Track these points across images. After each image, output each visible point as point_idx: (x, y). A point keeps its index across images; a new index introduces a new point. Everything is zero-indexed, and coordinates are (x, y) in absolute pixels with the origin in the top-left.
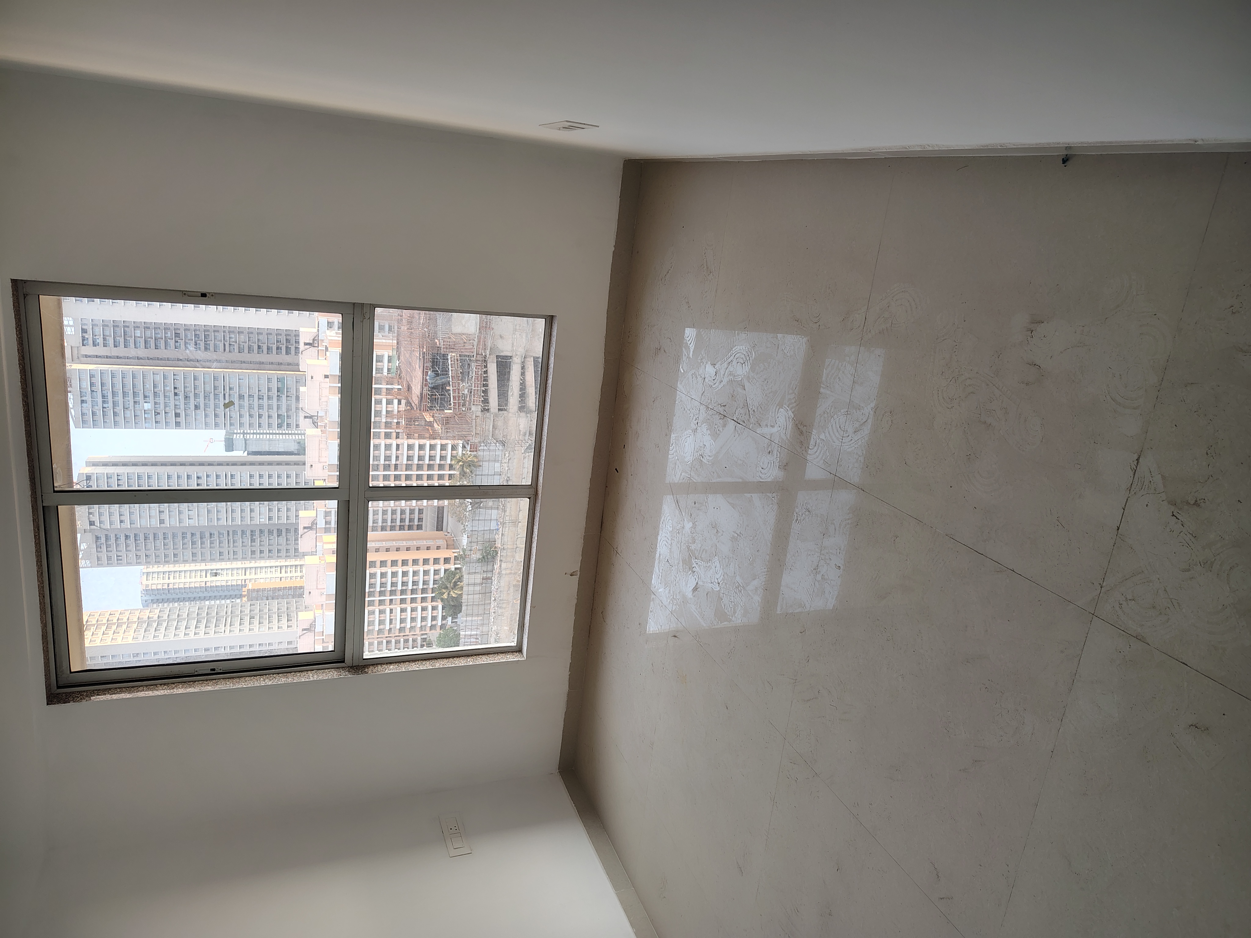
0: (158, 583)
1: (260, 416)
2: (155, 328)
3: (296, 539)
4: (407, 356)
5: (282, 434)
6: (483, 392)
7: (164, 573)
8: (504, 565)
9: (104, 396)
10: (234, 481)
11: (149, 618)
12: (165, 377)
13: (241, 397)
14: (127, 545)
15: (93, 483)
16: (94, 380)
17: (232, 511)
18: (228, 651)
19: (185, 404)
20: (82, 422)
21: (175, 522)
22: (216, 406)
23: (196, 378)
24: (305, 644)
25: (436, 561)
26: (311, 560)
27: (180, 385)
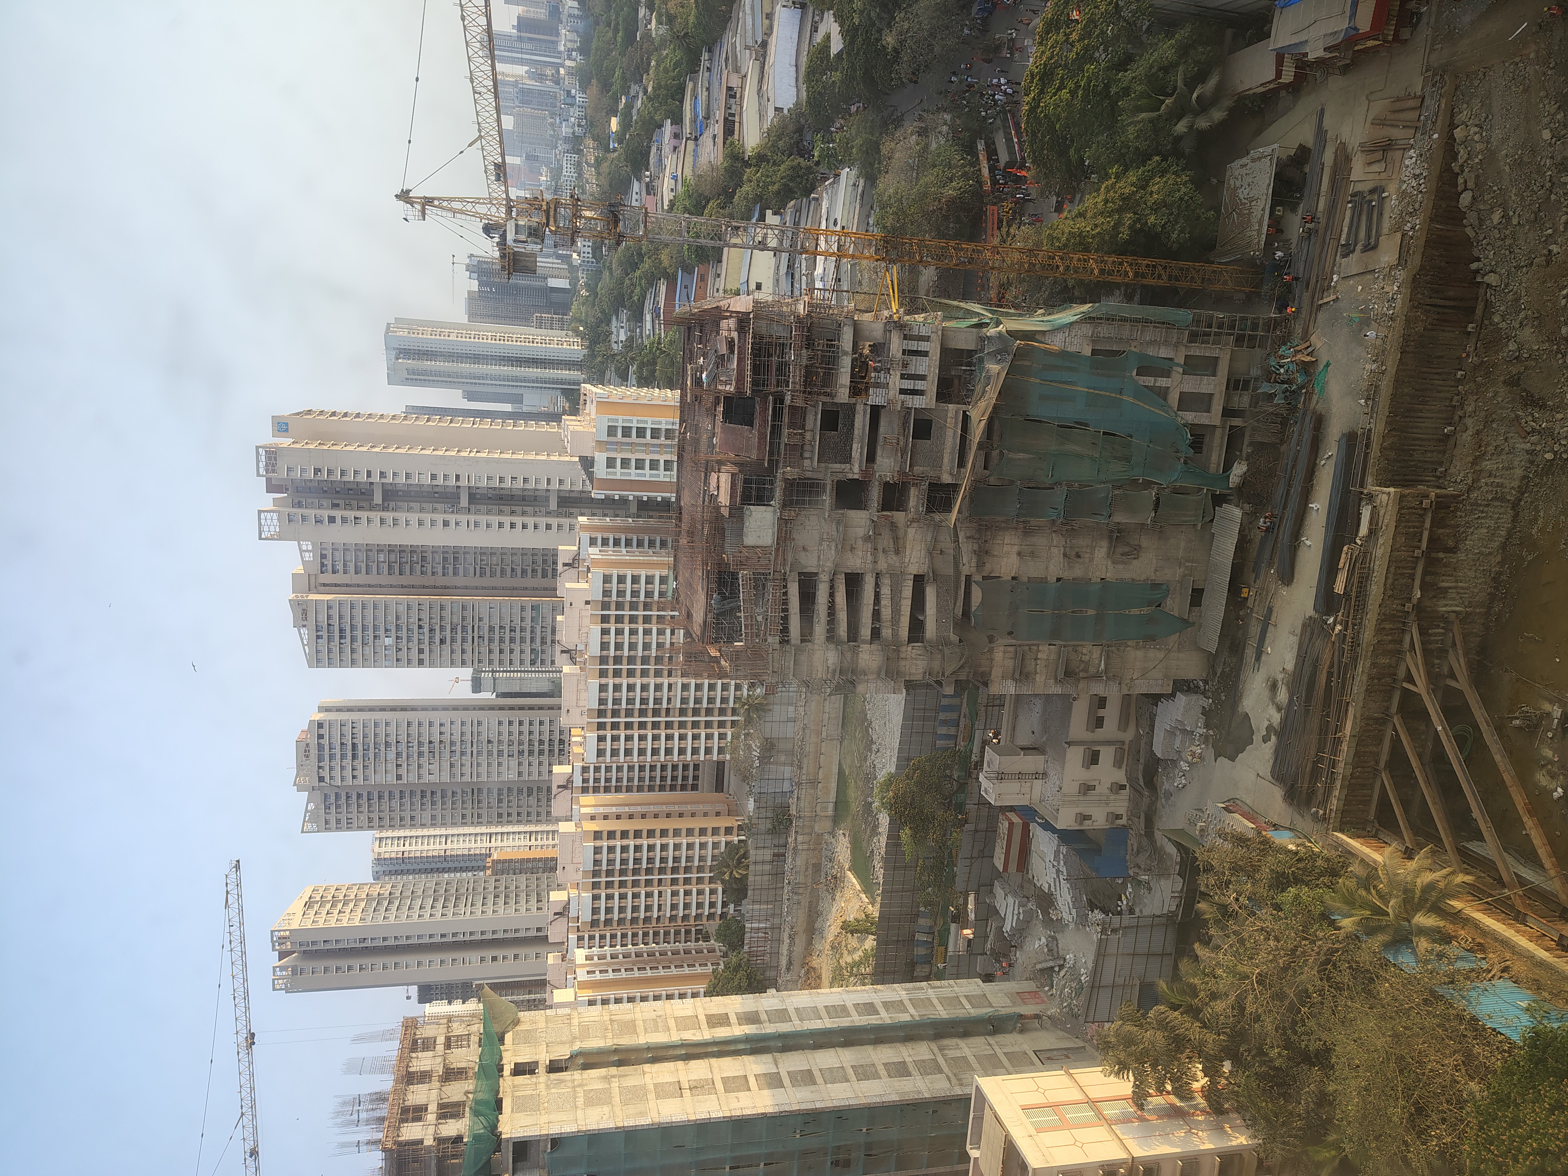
0: (391, 850)
1: (511, 651)
2: (400, 552)
3: (549, 800)
4: (687, 575)
5: (535, 672)
6: (782, 618)
7: (399, 838)
8: (800, 838)
9: (341, 631)
10: (481, 729)
11: (379, 894)
12: (409, 608)
13: (491, 629)
14: (359, 806)
15: (325, 731)
16: (331, 612)
17: (478, 765)
18: (468, 938)
19: (430, 638)
20: (317, 660)
21: (413, 778)
22: (464, 640)
23: (442, 608)
24: (555, 933)
25: (715, 831)
26: (565, 827)
27: (425, 616)
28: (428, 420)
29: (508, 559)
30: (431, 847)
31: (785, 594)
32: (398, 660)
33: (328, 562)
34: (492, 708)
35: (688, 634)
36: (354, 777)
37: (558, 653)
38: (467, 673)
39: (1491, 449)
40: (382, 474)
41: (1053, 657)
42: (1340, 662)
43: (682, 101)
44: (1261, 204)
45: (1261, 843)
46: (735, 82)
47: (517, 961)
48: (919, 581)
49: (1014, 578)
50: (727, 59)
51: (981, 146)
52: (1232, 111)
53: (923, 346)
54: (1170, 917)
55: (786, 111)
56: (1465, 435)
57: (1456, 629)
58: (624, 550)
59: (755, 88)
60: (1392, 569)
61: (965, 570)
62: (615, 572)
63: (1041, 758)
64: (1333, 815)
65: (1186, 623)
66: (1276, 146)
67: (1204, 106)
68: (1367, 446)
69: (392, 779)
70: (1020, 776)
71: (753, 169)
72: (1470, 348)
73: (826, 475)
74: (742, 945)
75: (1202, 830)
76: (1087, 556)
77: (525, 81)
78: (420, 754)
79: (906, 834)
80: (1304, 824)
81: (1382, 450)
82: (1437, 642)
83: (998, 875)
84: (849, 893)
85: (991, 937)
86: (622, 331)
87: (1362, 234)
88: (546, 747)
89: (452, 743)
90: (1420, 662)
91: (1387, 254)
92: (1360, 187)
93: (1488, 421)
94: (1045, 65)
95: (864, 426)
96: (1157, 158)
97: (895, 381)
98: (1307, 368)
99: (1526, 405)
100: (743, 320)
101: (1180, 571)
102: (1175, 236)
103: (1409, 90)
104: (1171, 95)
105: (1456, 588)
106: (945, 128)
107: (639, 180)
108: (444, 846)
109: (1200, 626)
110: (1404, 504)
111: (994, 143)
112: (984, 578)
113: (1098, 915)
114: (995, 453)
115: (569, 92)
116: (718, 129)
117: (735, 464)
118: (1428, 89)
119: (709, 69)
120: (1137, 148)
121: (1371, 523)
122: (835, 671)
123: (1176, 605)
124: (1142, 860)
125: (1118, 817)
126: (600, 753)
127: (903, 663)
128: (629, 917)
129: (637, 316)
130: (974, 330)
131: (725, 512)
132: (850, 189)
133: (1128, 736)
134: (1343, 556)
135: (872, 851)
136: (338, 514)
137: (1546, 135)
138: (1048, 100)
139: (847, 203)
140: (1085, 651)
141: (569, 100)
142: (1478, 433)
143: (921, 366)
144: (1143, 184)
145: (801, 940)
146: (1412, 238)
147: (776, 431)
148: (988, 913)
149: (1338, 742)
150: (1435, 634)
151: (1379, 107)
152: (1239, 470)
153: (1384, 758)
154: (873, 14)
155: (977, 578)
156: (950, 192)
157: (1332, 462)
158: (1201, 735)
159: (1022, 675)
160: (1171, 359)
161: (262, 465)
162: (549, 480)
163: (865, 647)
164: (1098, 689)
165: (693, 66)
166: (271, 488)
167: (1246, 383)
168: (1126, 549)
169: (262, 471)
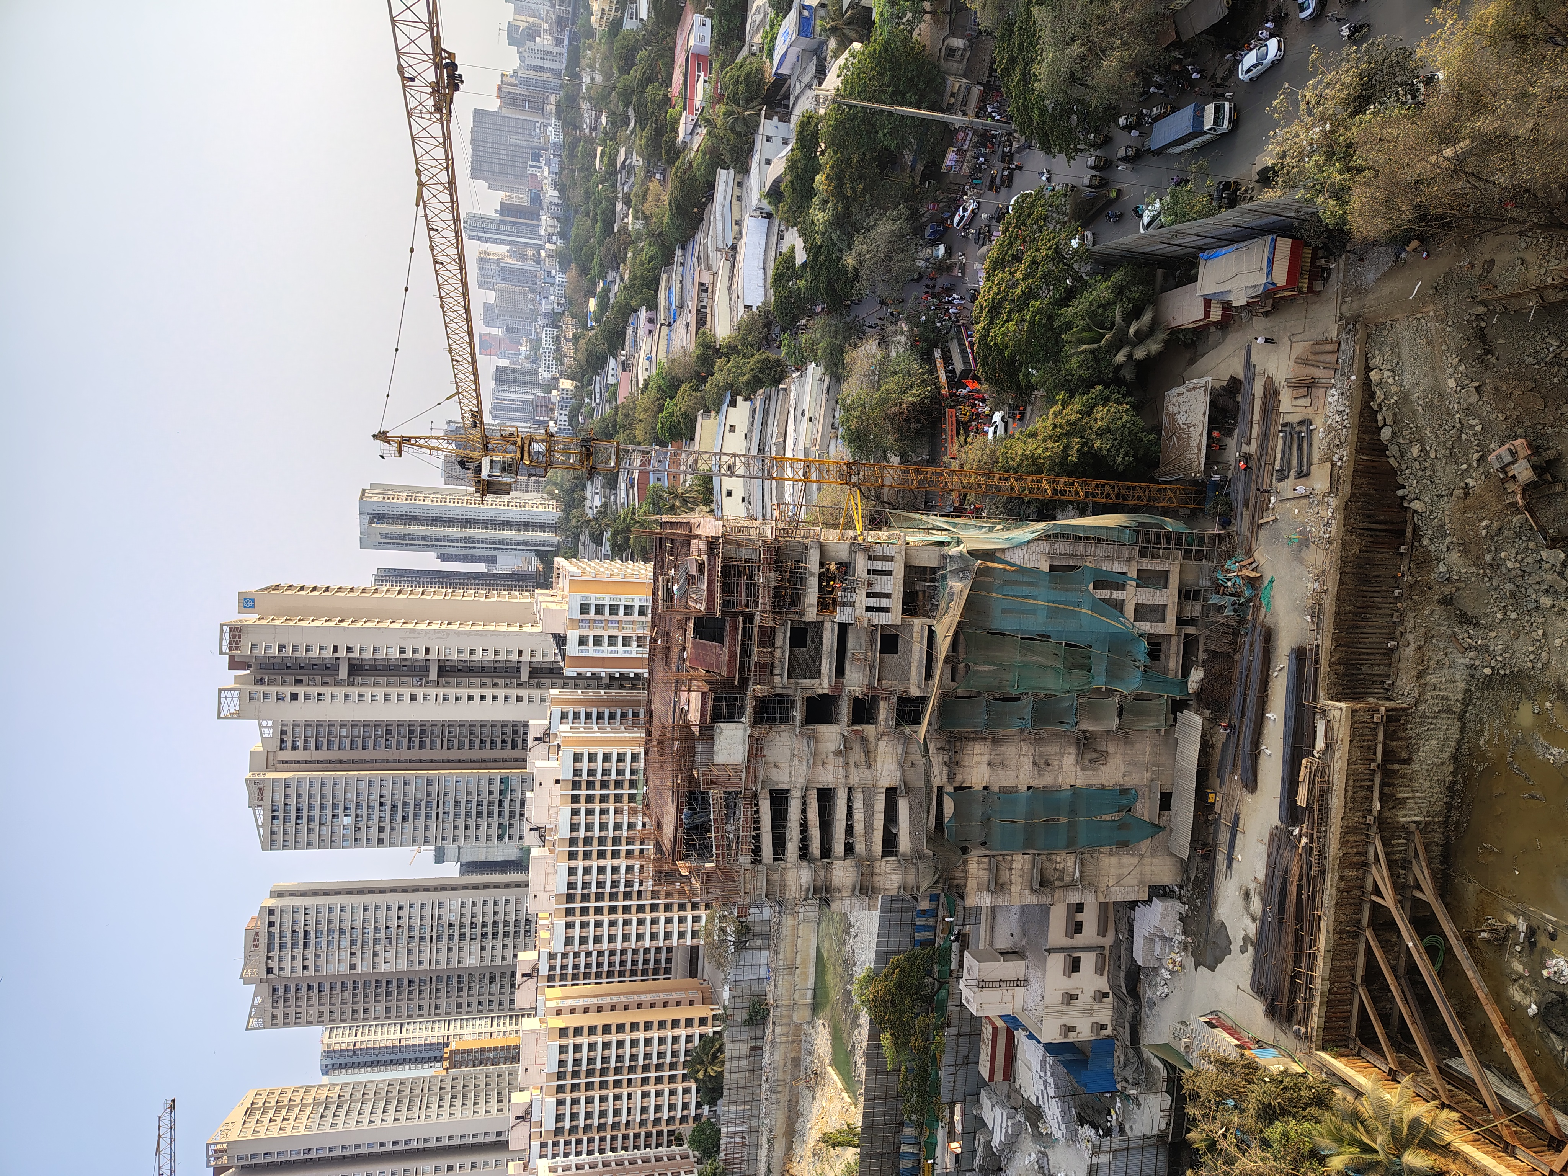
0: (342, 1041)
1: (478, 827)
2: (364, 726)
3: (513, 988)
4: (658, 783)
6: (754, 837)
7: (351, 1027)
8: (778, 1030)
9: (298, 810)
10: (442, 911)
11: (327, 1098)
12: (371, 784)
13: (457, 803)
14: (309, 999)
15: (276, 919)
16: (289, 791)
17: (438, 950)
18: (422, 1145)
19: (392, 815)
20: (271, 842)
21: (368, 968)
22: (427, 816)
23: (406, 784)
24: (518, 1138)
25: (689, 1023)
26: (529, 1024)
27: (388, 793)
28: (400, 592)
29: (477, 730)
30: (385, 1037)
31: (757, 812)
32: (356, 840)
33: (288, 739)
34: (454, 888)
35: (658, 846)
36: (305, 968)
37: (526, 832)
38: (429, 851)
39: (1433, 663)
40: (349, 649)
41: (1028, 866)
42: (1308, 875)
43: (656, 291)
44: (1199, 430)
45: (1244, 1067)
46: (707, 278)
47: (475, 1170)
48: (891, 794)
49: (985, 788)
50: (699, 257)
51: (937, 354)
52: (1167, 343)
53: (887, 566)
54: (1161, 1137)
55: (754, 309)
56: (1407, 650)
57: (1417, 839)
58: (595, 726)
59: (726, 285)
60: (1351, 782)
61: (937, 782)
62: (586, 752)
63: (1022, 963)
64: (1315, 1033)
65: (1157, 828)
66: (1209, 378)
67: (1141, 337)
68: (1316, 662)
69: (345, 969)
70: (1001, 983)
71: (724, 359)
72: (1404, 567)
73: (796, 691)
74: (718, 1152)
75: (1187, 1047)
76: (1056, 763)
77: (506, 260)
78: (376, 941)
79: (886, 1039)
80: (1287, 1041)
81: (1331, 664)
82: (1400, 852)
83: (985, 1084)
84: (829, 1091)
85: (980, 1152)
86: (597, 497)
87: (1295, 462)
88: (511, 928)
89: (411, 928)
90: (1386, 875)
91: (1320, 481)
92: (1289, 419)
93: (1428, 637)
94: (993, 299)
95: (832, 643)
96: (1100, 387)
97: (861, 600)
98: (1253, 583)
99: (1461, 623)
100: (712, 545)
101: (1147, 775)
102: (1120, 459)
103: (1326, 335)
104: (1111, 329)
105: (1413, 798)
106: (903, 339)
107: (615, 357)
108: (398, 1036)
109: (1171, 831)
110: (1356, 718)
111: (949, 351)
112: (956, 789)
113: (1087, 1131)
114: (961, 666)
115: (549, 273)
116: (691, 318)
117: (706, 681)
118: (1343, 336)
119: (682, 264)
120: (1080, 376)
121: (1326, 737)
122: (808, 889)
123: (1146, 809)
124: (1129, 1073)
125: (1103, 1027)
126: (568, 941)
127: (877, 879)
128: (596, 1124)
129: (612, 483)
130: (937, 548)
131: (696, 730)
132: (816, 383)
133: (1108, 941)
134: (1303, 769)
135: (853, 1046)
136: (300, 690)
137: (1452, 383)
138: (997, 331)
139: (814, 395)
140: (1059, 860)
141: (549, 280)
142: (1420, 648)
143: (884, 584)
144: (1088, 412)
145: (780, 1145)
146: (1340, 468)
147: (746, 651)
148: (975, 1125)
149: (1313, 957)
150: (1399, 845)
151: (1300, 348)
152: (1196, 676)
153: (1360, 972)
154: (833, 236)
155: (949, 789)
156: (909, 398)
157: (1285, 674)
158: (1180, 943)
159: (997, 886)
160: (1125, 574)
161: (225, 642)
162: (520, 652)
163: (838, 864)
164: (1074, 897)
165: (667, 259)
166: (234, 664)
167: (1197, 594)
168: (1094, 755)
169: (225, 649)
